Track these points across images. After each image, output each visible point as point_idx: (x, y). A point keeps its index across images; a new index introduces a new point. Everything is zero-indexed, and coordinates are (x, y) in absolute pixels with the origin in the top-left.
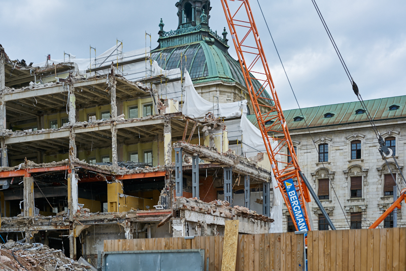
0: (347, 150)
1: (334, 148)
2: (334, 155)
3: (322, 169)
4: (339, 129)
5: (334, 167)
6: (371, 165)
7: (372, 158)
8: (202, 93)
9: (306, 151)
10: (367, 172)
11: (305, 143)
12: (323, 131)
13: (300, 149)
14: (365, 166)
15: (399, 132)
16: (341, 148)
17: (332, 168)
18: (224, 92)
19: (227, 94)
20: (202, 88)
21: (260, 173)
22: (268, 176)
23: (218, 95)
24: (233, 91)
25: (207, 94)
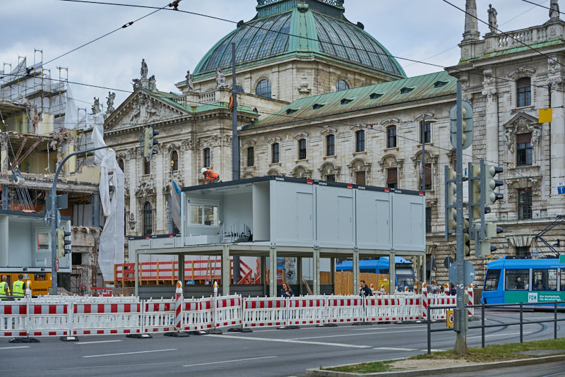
0: (383, 138)
1: (370, 136)
2: (370, 143)
3: (358, 160)
4: (372, 113)
5: (370, 158)
6: (407, 154)
7: (408, 144)
9: (343, 139)
10: (402, 162)
11: (342, 131)
12: (357, 116)
13: (338, 137)
14: (400, 156)
15: (433, 115)
16: (377, 135)
17: (368, 158)
18: (302, 69)
19: (306, 71)
20: (279, 65)
21: (73, 187)
22: (94, 188)
23: (295, 73)
24: (314, 66)
25: (284, 72)
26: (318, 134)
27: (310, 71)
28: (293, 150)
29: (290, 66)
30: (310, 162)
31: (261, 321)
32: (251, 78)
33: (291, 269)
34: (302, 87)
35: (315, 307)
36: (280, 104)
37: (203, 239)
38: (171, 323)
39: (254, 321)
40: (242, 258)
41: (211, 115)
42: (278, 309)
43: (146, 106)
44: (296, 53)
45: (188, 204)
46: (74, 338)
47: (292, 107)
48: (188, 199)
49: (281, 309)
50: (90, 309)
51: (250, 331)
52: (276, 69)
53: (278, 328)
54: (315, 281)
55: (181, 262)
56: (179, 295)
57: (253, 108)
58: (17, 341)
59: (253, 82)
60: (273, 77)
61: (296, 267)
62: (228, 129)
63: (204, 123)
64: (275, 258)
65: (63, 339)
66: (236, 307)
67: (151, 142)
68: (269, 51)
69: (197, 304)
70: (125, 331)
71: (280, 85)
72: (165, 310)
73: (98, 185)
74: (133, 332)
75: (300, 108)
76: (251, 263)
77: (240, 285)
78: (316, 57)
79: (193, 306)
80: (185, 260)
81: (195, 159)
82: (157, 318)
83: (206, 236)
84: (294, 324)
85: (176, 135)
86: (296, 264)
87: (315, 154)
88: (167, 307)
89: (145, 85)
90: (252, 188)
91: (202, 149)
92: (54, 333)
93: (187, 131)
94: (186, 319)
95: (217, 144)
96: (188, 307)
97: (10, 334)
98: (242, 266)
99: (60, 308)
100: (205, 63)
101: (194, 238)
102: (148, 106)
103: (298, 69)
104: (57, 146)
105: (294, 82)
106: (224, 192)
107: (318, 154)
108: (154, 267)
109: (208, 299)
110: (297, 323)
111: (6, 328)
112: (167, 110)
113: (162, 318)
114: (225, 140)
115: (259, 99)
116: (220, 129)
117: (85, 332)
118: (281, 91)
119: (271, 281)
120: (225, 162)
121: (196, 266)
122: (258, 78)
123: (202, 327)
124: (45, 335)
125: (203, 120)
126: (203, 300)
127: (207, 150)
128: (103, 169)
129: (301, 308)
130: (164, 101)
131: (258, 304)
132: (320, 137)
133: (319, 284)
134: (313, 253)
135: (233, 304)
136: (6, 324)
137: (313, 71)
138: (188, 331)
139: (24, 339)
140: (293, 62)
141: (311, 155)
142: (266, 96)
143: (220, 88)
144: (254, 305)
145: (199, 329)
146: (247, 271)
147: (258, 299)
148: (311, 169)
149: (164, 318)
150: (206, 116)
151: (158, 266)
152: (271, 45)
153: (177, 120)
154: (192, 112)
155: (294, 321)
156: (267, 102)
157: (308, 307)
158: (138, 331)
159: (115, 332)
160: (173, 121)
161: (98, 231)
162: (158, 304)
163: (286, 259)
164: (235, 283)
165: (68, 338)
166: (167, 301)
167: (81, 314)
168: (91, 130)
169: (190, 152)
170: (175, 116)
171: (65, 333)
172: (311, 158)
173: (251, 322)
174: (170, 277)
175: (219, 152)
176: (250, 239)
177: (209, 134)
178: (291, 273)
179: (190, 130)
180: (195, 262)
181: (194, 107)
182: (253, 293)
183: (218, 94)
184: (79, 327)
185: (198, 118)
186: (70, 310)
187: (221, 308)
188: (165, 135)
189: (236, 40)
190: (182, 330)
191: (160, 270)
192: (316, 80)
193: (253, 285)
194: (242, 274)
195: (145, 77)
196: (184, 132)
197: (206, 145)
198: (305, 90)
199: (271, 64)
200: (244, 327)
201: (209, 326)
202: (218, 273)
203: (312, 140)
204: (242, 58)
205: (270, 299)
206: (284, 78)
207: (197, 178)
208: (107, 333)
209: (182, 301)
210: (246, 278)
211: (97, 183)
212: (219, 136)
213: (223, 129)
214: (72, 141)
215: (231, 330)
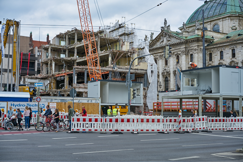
8: (223, 21)
18: (233, 19)
19: (235, 20)
20: (223, 18)
21: (137, 71)
22: (145, 71)
23: (230, 21)
24: (238, 18)
25: (225, 21)
26: (241, 47)
27: (236, 20)
28: (229, 54)
29: (228, 18)
30: (237, 59)
31: (216, 128)
32: (210, 24)
33: (229, 105)
34: (233, 27)
35: (240, 122)
36: (224, 34)
37: (190, 92)
38: (177, 128)
39: (213, 128)
40: (207, 100)
41: (193, 40)
42: (224, 122)
43: (166, 37)
44: (230, 13)
45: (184, 77)
46: (137, 133)
47: (228, 35)
48: (184, 75)
49: (225, 123)
50: (143, 121)
51: (211, 132)
52: (222, 20)
53: (223, 131)
54: (240, 111)
55: (181, 102)
56: (180, 116)
57: (211, 37)
58: (114, 133)
59: (212, 26)
60: (220, 23)
61: (231, 104)
62: (201, 46)
63: (191, 44)
64: (222, 100)
65: (133, 133)
66: (205, 121)
67: (168, 52)
68: (218, 13)
69: (188, 119)
70: (158, 130)
71: (223, 26)
72: (174, 122)
73: (147, 70)
74: (161, 131)
75: (232, 36)
76: (211, 103)
77: (207, 112)
78: (239, 14)
79: (186, 120)
80: (183, 101)
81: (186, 59)
82: (171, 125)
83: (192, 91)
84: (230, 129)
85: (178, 49)
86: (231, 103)
87: (239, 55)
88: (175, 121)
89: (166, 29)
90: (211, 70)
91: (189, 54)
92: (129, 130)
93: (183, 47)
94: (183, 126)
95: (196, 52)
96: (184, 121)
97: (111, 130)
98: (207, 104)
99: (131, 120)
100: (191, 19)
101: (186, 92)
102: (167, 37)
103: (231, 19)
104: (130, 55)
105: (230, 25)
106: (199, 72)
107: (240, 55)
108: (170, 104)
109: (192, 118)
110: (232, 129)
111: (110, 128)
112: (175, 39)
113: (173, 125)
114: (200, 50)
115: (214, 33)
116: (197, 46)
117: (141, 130)
118: (224, 29)
119: (220, 110)
120: (199, 59)
121: (187, 103)
122: (214, 24)
123: (190, 130)
124: (125, 131)
125: (190, 42)
126: (191, 118)
127: (192, 55)
128: (148, 63)
129: (234, 122)
130: (173, 35)
131: (215, 120)
132: (241, 48)
133: (242, 112)
134: (239, 98)
135: (203, 120)
136: (110, 126)
137: (238, 20)
138: (184, 131)
139: (117, 132)
140: (229, 16)
141: (237, 56)
142: (217, 31)
143: (197, 29)
144: (213, 121)
145: (189, 130)
146: (209, 106)
147: (214, 118)
148: (238, 62)
149: (174, 125)
150: (191, 41)
151: (171, 104)
152: (219, 10)
153: (179, 43)
154: (185, 39)
155: (231, 128)
156: (218, 34)
157: (237, 122)
158: (163, 130)
159: (153, 130)
160: (177, 43)
161: (146, 89)
162: (171, 119)
163: (227, 101)
164: (204, 111)
165: (135, 133)
166: (175, 118)
167: (140, 123)
168: (144, 48)
169: (184, 56)
170: (178, 41)
171: (133, 130)
172: (238, 57)
173: (211, 128)
174: (176, 108)
175: (197, 55)
176: (211, 92)
177: (192, 48)
178: (229, 107)
179: (184, 47)
180: (187, 102)
181: (186, 37)
182: (212, 116)
183: (196, 31)
184: (139, 128)
185: (188, 41)
186: (135, 121)
187: (198, 122)
188: (174, 49)
189: (204, 8)
190: (181, 131)
191: (172, 105)
192: (239, 24)
193: (212, 112)
194: (207, 107)
195: (166, 25)
196: (182, 47)
197: (191, 53)
198: (235, 28)
199: (219, 18)
200: (208, 130)
201: (193, 129)
202: (197, 106)
203: (238, 49)
204: (207, 16)
205: (220, 118)
206: (225, 23)
207: (188, 66)
208: (150, 131)
209: (181, 118)
210: (209, 109)
211: (146, 69)
212: (197, 49)
213: (199, 46)
214: (137, 53)
215: (203, 131)
